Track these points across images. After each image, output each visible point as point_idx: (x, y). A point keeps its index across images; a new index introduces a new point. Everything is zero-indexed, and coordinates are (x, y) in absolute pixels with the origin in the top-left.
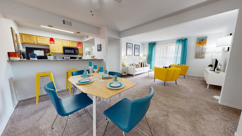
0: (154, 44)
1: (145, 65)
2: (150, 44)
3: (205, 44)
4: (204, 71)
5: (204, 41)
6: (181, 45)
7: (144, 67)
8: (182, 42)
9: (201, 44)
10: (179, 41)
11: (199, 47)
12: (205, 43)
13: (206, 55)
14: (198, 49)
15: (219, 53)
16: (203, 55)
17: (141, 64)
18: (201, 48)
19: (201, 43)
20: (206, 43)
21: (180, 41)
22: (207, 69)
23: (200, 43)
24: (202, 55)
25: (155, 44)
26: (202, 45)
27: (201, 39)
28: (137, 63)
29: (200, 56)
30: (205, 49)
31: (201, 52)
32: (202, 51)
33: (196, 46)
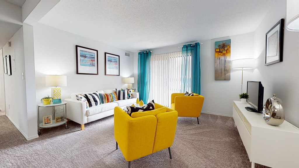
0: (147, 53)
1: (128, 94)
2: (141, 54)
3: (229, 54)
4: (233, 107)
5: (226, 49)
6: (190, 57)
7: (124, 99)
8: (191, 50)
9: (222, 54)
10: (187, 47)
11: (219, 58)
12: (228, 51)
13: (233, 74)
14: (218, 63)
15: (252, 70)
16: (228, 74)
17: (119, 92)
18: (223, 61)
19: (222, 52)
20: (230, 52)
21: (189, 48)
22: (237, 103)
23: (220, 52)
24: (225, 74)
25: (149, 54)
26: (224, 54)
27: (221, 43)
28: (109, 92)
29: (223, 76)
30: (230, 62)
31: (223, 68)
32: (225, 67)
33: (215, 57)
